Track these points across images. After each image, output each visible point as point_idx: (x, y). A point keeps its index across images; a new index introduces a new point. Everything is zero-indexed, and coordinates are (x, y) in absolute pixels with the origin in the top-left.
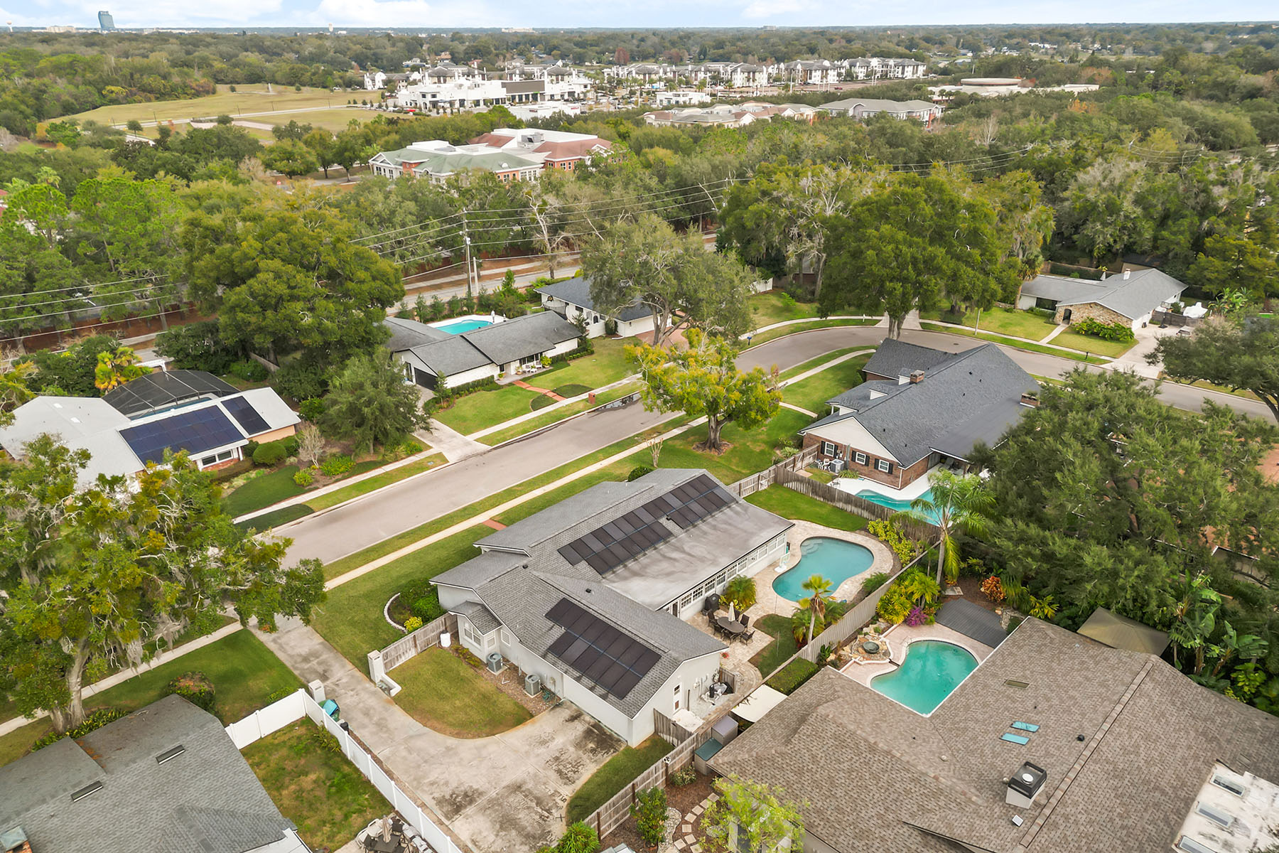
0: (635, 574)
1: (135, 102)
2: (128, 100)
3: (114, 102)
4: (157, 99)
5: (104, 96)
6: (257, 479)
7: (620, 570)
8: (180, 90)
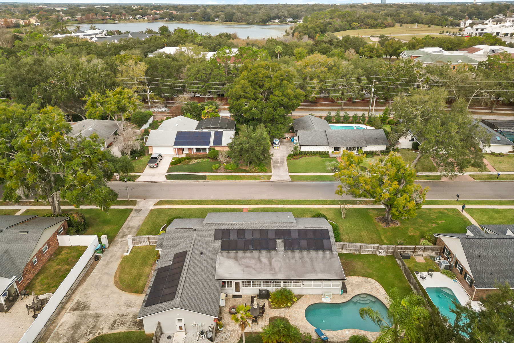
0: (236, 259)
1: (361, 29)
2: (358, 28)
3: (353, 28)
4: (369, 28)
5: (351, 26)
6: (205, 162)
7: (232, 253)
8: (379, 25)
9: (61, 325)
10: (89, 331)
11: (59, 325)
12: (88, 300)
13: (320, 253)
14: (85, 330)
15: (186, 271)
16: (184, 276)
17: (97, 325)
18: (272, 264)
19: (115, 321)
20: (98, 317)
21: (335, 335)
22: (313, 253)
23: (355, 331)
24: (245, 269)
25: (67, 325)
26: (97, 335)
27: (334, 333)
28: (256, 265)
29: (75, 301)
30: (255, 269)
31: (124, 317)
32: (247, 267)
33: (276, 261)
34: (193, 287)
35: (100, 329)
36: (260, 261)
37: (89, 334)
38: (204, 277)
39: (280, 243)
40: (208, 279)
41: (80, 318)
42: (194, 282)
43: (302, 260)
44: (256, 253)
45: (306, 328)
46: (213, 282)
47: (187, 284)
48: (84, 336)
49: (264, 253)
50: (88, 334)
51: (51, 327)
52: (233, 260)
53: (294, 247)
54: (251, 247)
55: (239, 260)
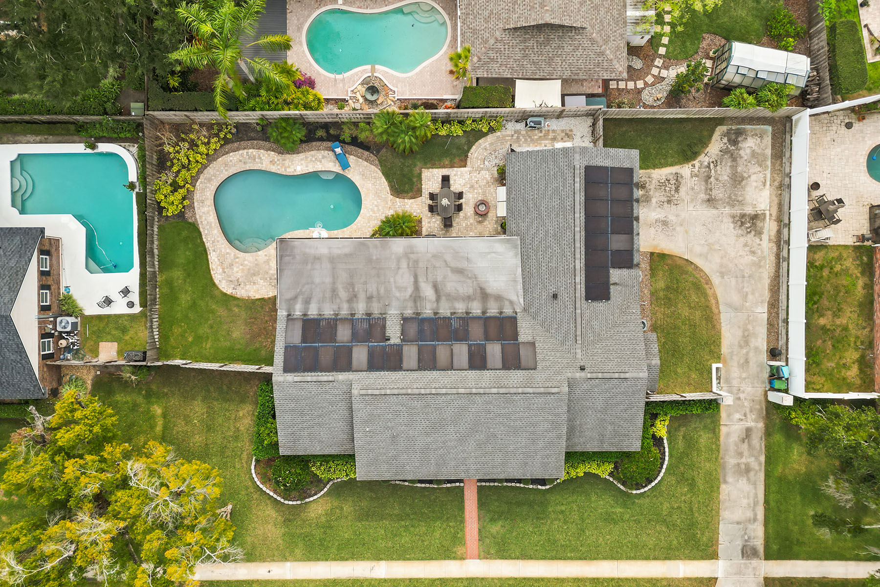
9: (764, 184)
10: (713, 171)
11: (768, 183)
12: (742, 239)
13: (313, 312)
14: (719, 172)
15: (577, 237)
16: (577, 222)
17: (703, 183)
18: (412, 279)
19: (677, 190)
20: (709, 200)
21: (318, 163)
22: (328, 312)
23: (285, 170)
24: (464, 265)
25: (755, 184)
26: (696, 163)
27: (320, 166)
28: (445, 278)
29: (765, 237)
30: (447, 265)
31: (666, 199)
32: (459, 271)
33: (406, 289)
34: (556, 202)
35: (696, 176)
36: (436, 287)
37: (709, 164)
38: (541, 235)
39: (394, 334)
40: (532, 231)
41: (740, 199)
42: (558, 215)
43: (354, 291)
44: (445, 311)
45: (363, 175)
46: (523, 226)
47: (568, 204)
48: (716, 161)
49: (427, 311)
50: (712, 165)
51: (778, 179)
52: (489, 291)
53: (365, 326)
54: (455, 324)
55: (478, 291)
